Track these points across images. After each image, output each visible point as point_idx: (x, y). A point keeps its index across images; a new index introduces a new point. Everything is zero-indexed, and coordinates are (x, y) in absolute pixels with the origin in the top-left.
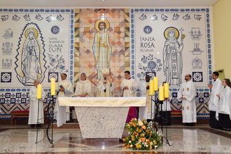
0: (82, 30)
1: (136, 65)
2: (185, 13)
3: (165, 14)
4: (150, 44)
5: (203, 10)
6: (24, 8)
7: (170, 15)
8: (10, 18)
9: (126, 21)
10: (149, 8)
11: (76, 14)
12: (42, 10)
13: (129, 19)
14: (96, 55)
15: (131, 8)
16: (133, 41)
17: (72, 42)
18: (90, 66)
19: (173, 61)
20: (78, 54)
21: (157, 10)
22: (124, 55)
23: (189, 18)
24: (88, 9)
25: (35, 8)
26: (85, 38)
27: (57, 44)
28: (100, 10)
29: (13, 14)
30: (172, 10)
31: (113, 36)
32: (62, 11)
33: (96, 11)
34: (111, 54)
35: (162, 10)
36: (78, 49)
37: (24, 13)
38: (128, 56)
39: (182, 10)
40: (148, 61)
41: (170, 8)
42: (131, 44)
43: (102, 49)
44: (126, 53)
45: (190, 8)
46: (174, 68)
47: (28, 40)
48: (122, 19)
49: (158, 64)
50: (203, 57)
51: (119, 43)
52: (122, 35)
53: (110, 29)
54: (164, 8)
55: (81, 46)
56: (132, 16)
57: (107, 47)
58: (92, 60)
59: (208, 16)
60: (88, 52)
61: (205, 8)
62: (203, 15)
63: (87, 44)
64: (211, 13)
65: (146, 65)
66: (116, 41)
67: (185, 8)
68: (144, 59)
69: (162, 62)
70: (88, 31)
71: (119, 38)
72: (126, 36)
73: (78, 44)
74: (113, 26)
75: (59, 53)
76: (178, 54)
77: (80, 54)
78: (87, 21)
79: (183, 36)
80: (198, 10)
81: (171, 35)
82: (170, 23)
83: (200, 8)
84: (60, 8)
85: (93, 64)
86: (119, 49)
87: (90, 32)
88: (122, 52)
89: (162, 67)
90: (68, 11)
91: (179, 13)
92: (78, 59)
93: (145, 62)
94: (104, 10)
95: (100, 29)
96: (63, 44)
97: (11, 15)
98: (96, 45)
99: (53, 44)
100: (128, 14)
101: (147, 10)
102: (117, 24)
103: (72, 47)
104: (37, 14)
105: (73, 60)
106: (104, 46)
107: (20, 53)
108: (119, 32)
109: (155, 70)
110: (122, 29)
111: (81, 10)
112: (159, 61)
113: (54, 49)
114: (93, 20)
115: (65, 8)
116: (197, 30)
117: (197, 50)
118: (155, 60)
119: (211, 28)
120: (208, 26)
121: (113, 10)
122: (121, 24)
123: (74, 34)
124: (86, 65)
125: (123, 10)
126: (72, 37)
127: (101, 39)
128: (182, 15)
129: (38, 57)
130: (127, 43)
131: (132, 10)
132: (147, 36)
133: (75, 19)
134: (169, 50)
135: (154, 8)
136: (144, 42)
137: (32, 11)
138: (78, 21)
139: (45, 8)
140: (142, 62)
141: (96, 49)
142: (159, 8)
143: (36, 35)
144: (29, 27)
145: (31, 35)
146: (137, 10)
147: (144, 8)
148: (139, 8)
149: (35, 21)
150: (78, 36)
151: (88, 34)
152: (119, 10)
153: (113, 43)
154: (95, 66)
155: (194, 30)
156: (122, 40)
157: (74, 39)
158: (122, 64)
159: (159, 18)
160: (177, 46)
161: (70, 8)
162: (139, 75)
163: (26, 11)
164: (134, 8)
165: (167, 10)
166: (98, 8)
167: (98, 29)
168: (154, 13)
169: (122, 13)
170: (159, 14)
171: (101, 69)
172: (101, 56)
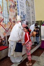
4: (23, 6)
22: (15, 9)
38: (16, 10)
40: (23, 14)
42: (17, 3)
44: (16, 8)
49: (25, 17)
59: (33, 1)
68: (21, 13)
81: (27, 4)
86: (13, 5)
88: (14, 7)
93: (22, 15)
117: (32, 12)
118: (24, 14)
130: (15, 2)
136: (21, 4)
154: (1, 13)
155: (32, 5)
158: (14, 14)
171: (5, 15)
172: (4, 6)
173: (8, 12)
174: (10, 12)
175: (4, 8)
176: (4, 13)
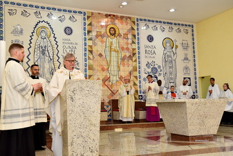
0: (94, 33)
1: (142, 70)
2: (177, 27)
3: (164, 26)
4: (153, 52)
5: (189, 26)
6: (34, 4)
7: (167, 27)
8: (19, 12)
9: (133, 29)
10: (151, 19)
11: (88, 17)
12: (54, 9)
13: (135, 28)
14: (108, 60)
15: (136, 17)
16: (139, 48)
17: (85, 44)
18: (103, 70)
20: (91, 57)
21: (157, 22)
22: (132, 60)
23: (180, 31)
24: (99, 14)
25: (46, 6)
26: (98, 41)
27: (71, 46)
28: (110, 15)
29: (22, 9)
30: (168, 23)
31: (123, 42)
32: (75, 12)
33: (107, 16)
34: (121, 59)
35: (161, 22)
36: (91, 52)
37: (35, 10)
38: (136, 61)
39: (175, 24)
40: (152, 67)
41: (166, 21)
42: (137, 50)
43: (114, 54)
44: (134, 59)
45: (181, 23)
46: (171, 73)
47: (40, 39)
48: (129, 27)
49: (159, 70)
50: (191, 65)
51: (128, 49)
52: (130, 41)
54: (163, 20)
55: (94, 49)
56: (138, 25)
57: (118, 52)
58: (104, 63)
59: (193, 31)
60: (100, 55)
61: (191, 24)
62: (190, 29)
63: (99, 48)
64: (194, 29)
65: (150, 70)
66: (125, 47)
67: (177, 22)
68: (148, 65)
71: (127, 44)
72: (133, 42)
73: (91, 47)
74: (122, 32)
76: (173, 62)
77: (93, 57)
79: (177, 47)
80: (186, 25)
81: (168, 45)
82: (166, 34)
83: (188, 24)
84: (73, 9)
85: (106, 67)
86: (128, 54)
87: (102, 36)
89: (162, 72)
90: (80, 12)
91: (173, 26)
92: (91, 62)
93: (149, 67)
94: (114, 16)
95: (111, 34)
96: (76, 46)
97: (20, 9)
98: (108, 49)
99: (67, 46)
100: (134, 22)
101: (149, 21)
102: (125, 31)
103: (85, 50)
104: (49, 12)
105: (87, 63)
106: (115, 51)
107: (32, 53)
109: (157, 75)
110: (130, 36)
111: (92, 13)
112: (159, 67)
113: (68, 50)
114: (105, 24)
115: (78, 10)
116: (186, 42)
117: (186, 59)
118: (156, 66)
119: (195, 41)
120: (193, 39)
121: (122, 17)
122: (129, 31)
123: (87, 37)
124: (100, 69)
125: (130, 18)
126: (85, 39)
127: (111, 43)
128: (175, 28)
129: (52, 58)
130: (134, 49)
131: (137, 19)
132: (150, 44)
133: (87, 22)
134: (166, 57)
135: (155, 19)
136: (148, 49)
137: (43, 8)
138: (90, 24)
139: (57, 7)
140: (146, 68)
141: (108, 53)
142: (159, 20)
143: (49, 34)
144: (40, 25)
145: (43, 34)
146: (141, 20)
147: (147, 18)
148: (143, 18)
149: (46, 19)
150: (90, 39)
151: (100, 37)
152: (127, 18)
153: (123, 49)
154: (108, 69)
155: (184, 42)
156: (129, 46)
157: (87, 41)
158: (131, 68)
159: (159, 29)
160: (172, 55)
161: (83, 10)
162: (144, 79)
163: (37, 7)
164: (139, 18)
165: (164, 23)
166: (109, 13)
167: (109, 34)
168: (155, 24)
169: (129, 21)
170: (158, 26)
171: (113, 73)
172: (112, 60)
173: (119, 67)
174: (122, 67)
175: (112, 63)
176: (112, 69)
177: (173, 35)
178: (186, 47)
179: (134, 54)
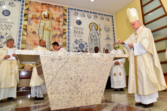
0: (30, 16)
1: (71, 45)
2: (101, 16)
3: (90, 14)
4: (81, 32)
5: (110, 16)
7: (93, 15)
9: (64, 15)
10: (80, 9)
11: (26, 4)
13: (67, 14)
14: (41, 36)
15: (68, 7)
16: (69, 29)
17: (21, 24)
18: (35, 44)
19: (95, 44)
20: (25, 33)
21: (85, 11)
22: (62, 37)
23: (103, 19)
24: (36, 2)
26: (33, 22)
27: (7, 24)
28: (45, 4)
30: (94, 13)
31: (55, 24)
33: (43, 4)
34: (53, 36)
35: (88, 12)
36: (26, 30)
38: (65, 38)
39: (99, 14)
40: (79, 43)
42: (67, 30)
43: (46, 32)
44: (64, 37)
45: (104, 13)
48: (61, 13)
49: (86, 46)
51: (59, 29)
52: (61, 23)
53: (53, 18)
54: (89, 11)
55: (29, 28)
56: (69, 12)
57: (50, 31)
58: (37, 39)
59: (113, 20)
60: (34, 33)
61: (111, 15)
62: (110, 18)
63: (33, 26)
64: (114, 18)
65: (78, 46)
66: (57, 27)
67: (101, 13)
68: (76, 42)
69: (88, 45)
70: (35, 18)
71: (59, 25)
72: (64, 24)
73: (26, 26)
74: (55, 17)
75: (8, 31)
76: (98, 40)
77: (27, 34)
78: (35, 10)
79: (100, 29)
80: (107, 16)
81: (93, 28)
82: (92, 20)
83: (109, 14)
86: (59, 33)
87: (37, 19)
88: (61, 35)
89: (88, 48)
90: (19, 0)
92: (25, 37)
93: (77, 44)
94: (49, 5)
95: (45, 17)
96: (12, 25)
98: (41, 28)
99: (3, 24)
100: (66, 10)
101: (78, 10)
102: (58, 16)
103: (21, 28)
105: (21, 38)
106: (47, 30)
108: (59, 22)
109: (84, 49)
110: (61, 20)
111: (30, 2)
112: (86, 43)
113: (3, 28)
114: (40, 10)
116: (108, 27)
117: (108, 38)
118: (83, 43)
119: (115, 27)
120: (113, 25)
121: (56, 6)
122: (61, 16)
123: (23, 18)
124: (32, 43)
125: (63, 7)
126: (21, 20)
127: (45, 24)
128: (99, 16)
130: (64, 30)
132: (78, 26)
133: (25, 8)
134: (92, 37)
135: (83, 10)
136: (76, 30)
138: (28, 9)
140: (75, 44)
141: (41, 31)
142: (86, 10)
147: (77, 8)
148: (73, 8)
150: (26, 20)
151: (35, 19)
152: (60, 7)
153: (55, 29)
155: (106, 27)
156: (61, 27)
157: (23, 22)
158: (61, 43)
159: (86, 16)
160: (97, 35)
164: (70, 7)
165: (91, 12)
166: (44, 3)
167: (43, 17)
168: (83, 12)
169: (61, 9)
170: (86, 14)
173: (50, 43)
175: (44, 39)
177: (98, 21)
178: (108, 30)
179: (64, 33)
